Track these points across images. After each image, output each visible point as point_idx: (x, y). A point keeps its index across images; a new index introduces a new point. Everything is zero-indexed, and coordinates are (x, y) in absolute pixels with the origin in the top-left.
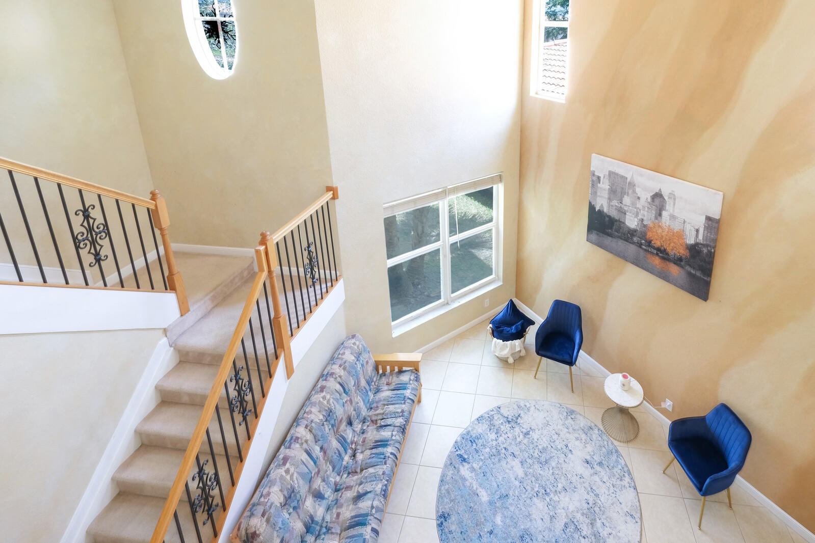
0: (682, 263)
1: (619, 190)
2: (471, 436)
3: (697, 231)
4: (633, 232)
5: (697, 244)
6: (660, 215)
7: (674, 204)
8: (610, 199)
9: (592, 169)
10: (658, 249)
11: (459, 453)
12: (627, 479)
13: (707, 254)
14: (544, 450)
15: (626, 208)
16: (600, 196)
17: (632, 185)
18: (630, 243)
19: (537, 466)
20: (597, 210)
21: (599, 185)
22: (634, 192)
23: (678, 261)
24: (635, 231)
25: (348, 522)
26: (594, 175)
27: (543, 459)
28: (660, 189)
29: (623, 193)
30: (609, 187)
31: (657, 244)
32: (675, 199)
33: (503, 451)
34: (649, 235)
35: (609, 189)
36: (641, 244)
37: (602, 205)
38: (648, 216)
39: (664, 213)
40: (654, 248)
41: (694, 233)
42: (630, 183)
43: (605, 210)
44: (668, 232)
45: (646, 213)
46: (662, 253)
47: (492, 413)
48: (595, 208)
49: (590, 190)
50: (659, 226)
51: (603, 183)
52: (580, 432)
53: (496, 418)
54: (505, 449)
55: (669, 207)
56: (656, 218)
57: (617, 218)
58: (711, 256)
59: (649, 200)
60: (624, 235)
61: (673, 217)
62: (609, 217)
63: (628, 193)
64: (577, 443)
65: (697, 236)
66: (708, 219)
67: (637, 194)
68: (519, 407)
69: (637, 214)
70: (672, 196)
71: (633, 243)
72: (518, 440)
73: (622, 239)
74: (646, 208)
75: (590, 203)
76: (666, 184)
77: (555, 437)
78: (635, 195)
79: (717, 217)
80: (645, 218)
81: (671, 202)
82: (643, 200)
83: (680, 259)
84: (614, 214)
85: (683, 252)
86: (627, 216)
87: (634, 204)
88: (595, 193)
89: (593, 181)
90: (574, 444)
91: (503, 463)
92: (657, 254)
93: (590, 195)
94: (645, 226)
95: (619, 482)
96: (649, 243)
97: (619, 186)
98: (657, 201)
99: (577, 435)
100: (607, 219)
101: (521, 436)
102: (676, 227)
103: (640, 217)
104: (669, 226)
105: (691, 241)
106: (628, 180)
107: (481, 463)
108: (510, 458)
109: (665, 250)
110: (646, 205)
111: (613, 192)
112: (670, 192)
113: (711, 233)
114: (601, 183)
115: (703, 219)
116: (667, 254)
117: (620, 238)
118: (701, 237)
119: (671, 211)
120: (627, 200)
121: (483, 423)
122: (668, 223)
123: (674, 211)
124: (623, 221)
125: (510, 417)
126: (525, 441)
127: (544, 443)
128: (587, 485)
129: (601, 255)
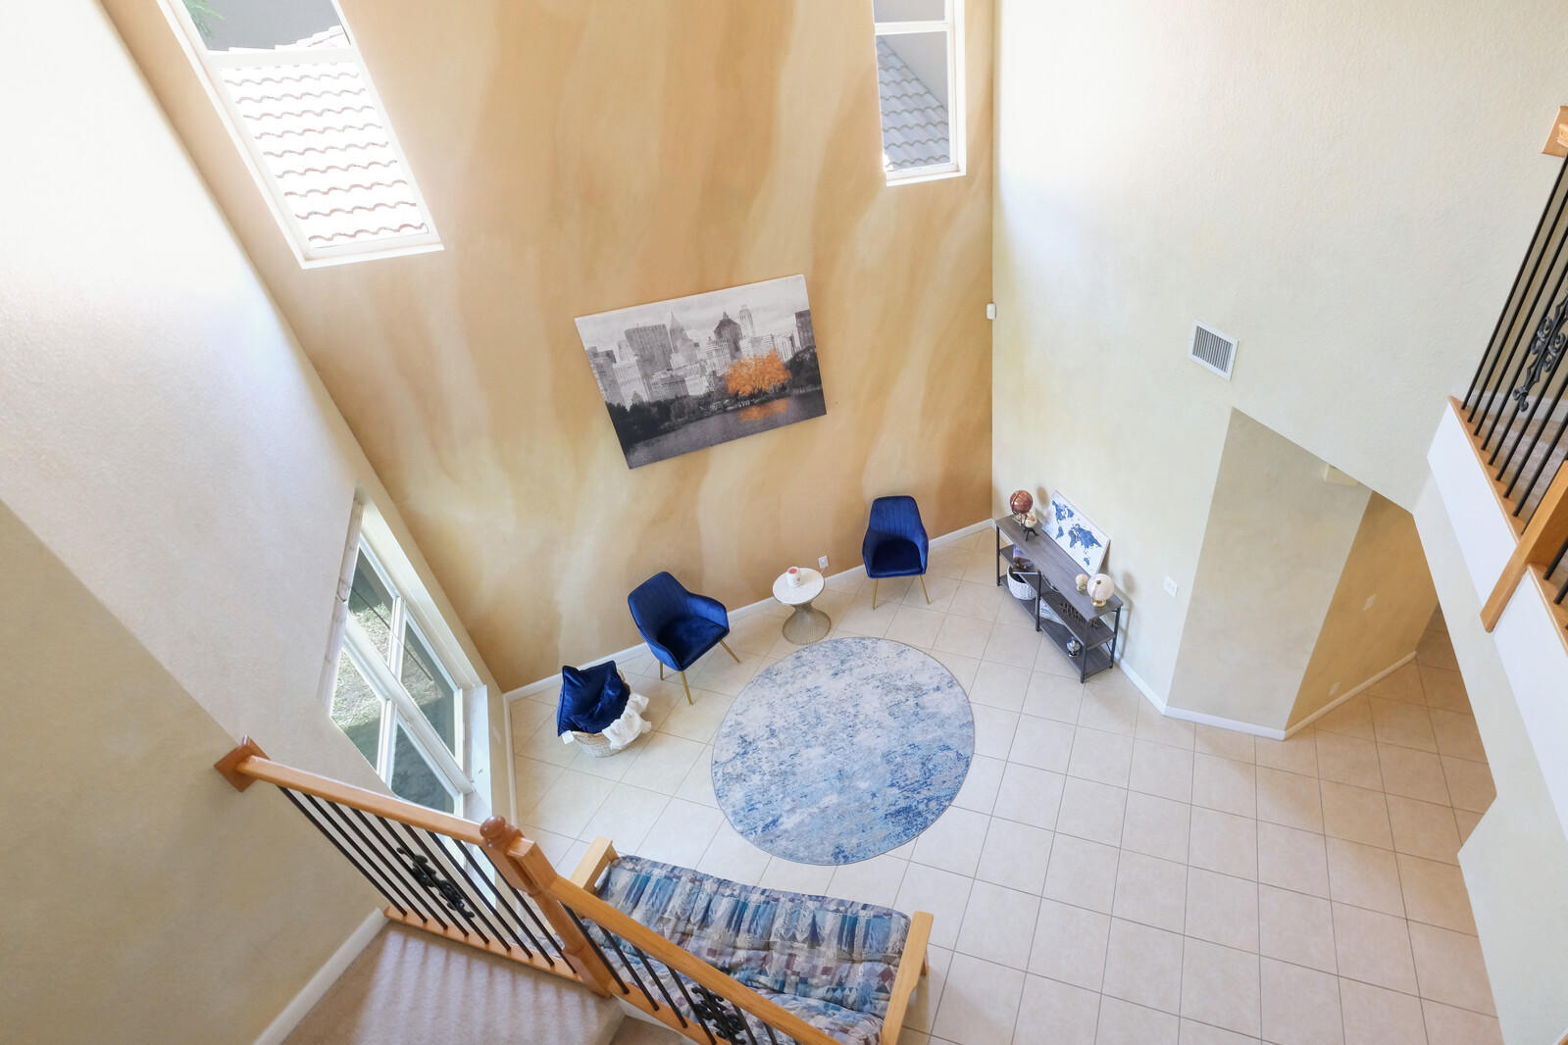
0: (787, 391)
1: (657, 352)
2: (743, 809)
3: (792, 339)
4: (706, 400)
5: (796, 356)
6: (738, 349)
7: (752, 323)
8: (646, 376)
9: (587, 347)
10: (752, 396)
11: (759, 830)
12: (867, 642)
13: (810, 359)
14: (802, 716)
15: (681, 373)
16: (625, 383)
17: (678, 332)
18: (708, 417)
19: (819, 730)
20: (628, 408)
21: (614, 366)
22: (685, 340)
23: (782, 392)
24: (709, 395)
25: (844, 948)
26: (596, 355)
27: (813, 721)
28: (725, 314)
29: (667, 352)
30: (636, 358)
31: (748, 389)
32: (750, 316)
33: (783, 767)
34: (732, 386)
35: (638, 361)
36: (725, 407)
37: (636, 395)
38: (719, 362)
39: (743, 344)
40: (745, 399)
41: (788, 344)
42: (673, 331)
43: (646, 398)
44: (756, 365)
45: (715, 360)
46: (759, 398)
47: (720, 774)
48: (624, 407)
49: (600, 385)
50: (742, 365)
51: (622, 359)
52: (798, 670)
53: (730, 770)
54: (781, 764)
55: (746, 331)
56: (733, 357)
57: (671, 396)
58: (814, 357)
59: (714, 337)
60: (694, 412)
61: (755, 341)
62: (658, 404)
63: (675, 348)
64: (809, 678)
65: (793, 345)
66: (799, 315)
67: (691, 340)
68: (728, 735)
69: (703, 368)
70: (746, 314)
71: (713, 413)
72: (776, 745)
73: (692, 422)
74: (714, 352)
75: (610, 407)
76: (728, 302)
77: (792, 700)
78: (689, 343)
79: (807, 308)
80: (717, 368)
81: (746, 322)
82: (704, 345)
83: (783, 388)
84: (664, 394)
85: (783, 377)
86: (687, 383)
87: (691, 359)
88: (613, 384)
89: (599, 366)
90: (809, 682)
91: (799, 769)
92: (752, 404)
93: (603, 392)
94: (721, 379)
95: (868, 651)
96: (736, 397)
97: (654, 348)
98: (726, 333)
99: (801, 675)
100: (655, 410)
101: (774, 740)
102: (764, 351)
103: (709, 370)
104: (755, 356)
105: (787, 356)
106: (668, 328)
107: (788, 799)
108: (797, 760)
109: (760, 391)
110: (712, 347)
111: (647, 362)
112: (740, 309)
113: (807, 331)
114: (618, 359)
115: (793, 320)
116: (766, 393)
117: (690, 421)
118: (798, 344)
119: (751, 334)
120: (677, 360)
121: (729, 790)
122: (751, 354)
123: (754, 332)
124: (683, 394)
125: (737, 751)
126: (782, 737)
127: (794, 715)
128: (860, 682)
129: (662, 470)
